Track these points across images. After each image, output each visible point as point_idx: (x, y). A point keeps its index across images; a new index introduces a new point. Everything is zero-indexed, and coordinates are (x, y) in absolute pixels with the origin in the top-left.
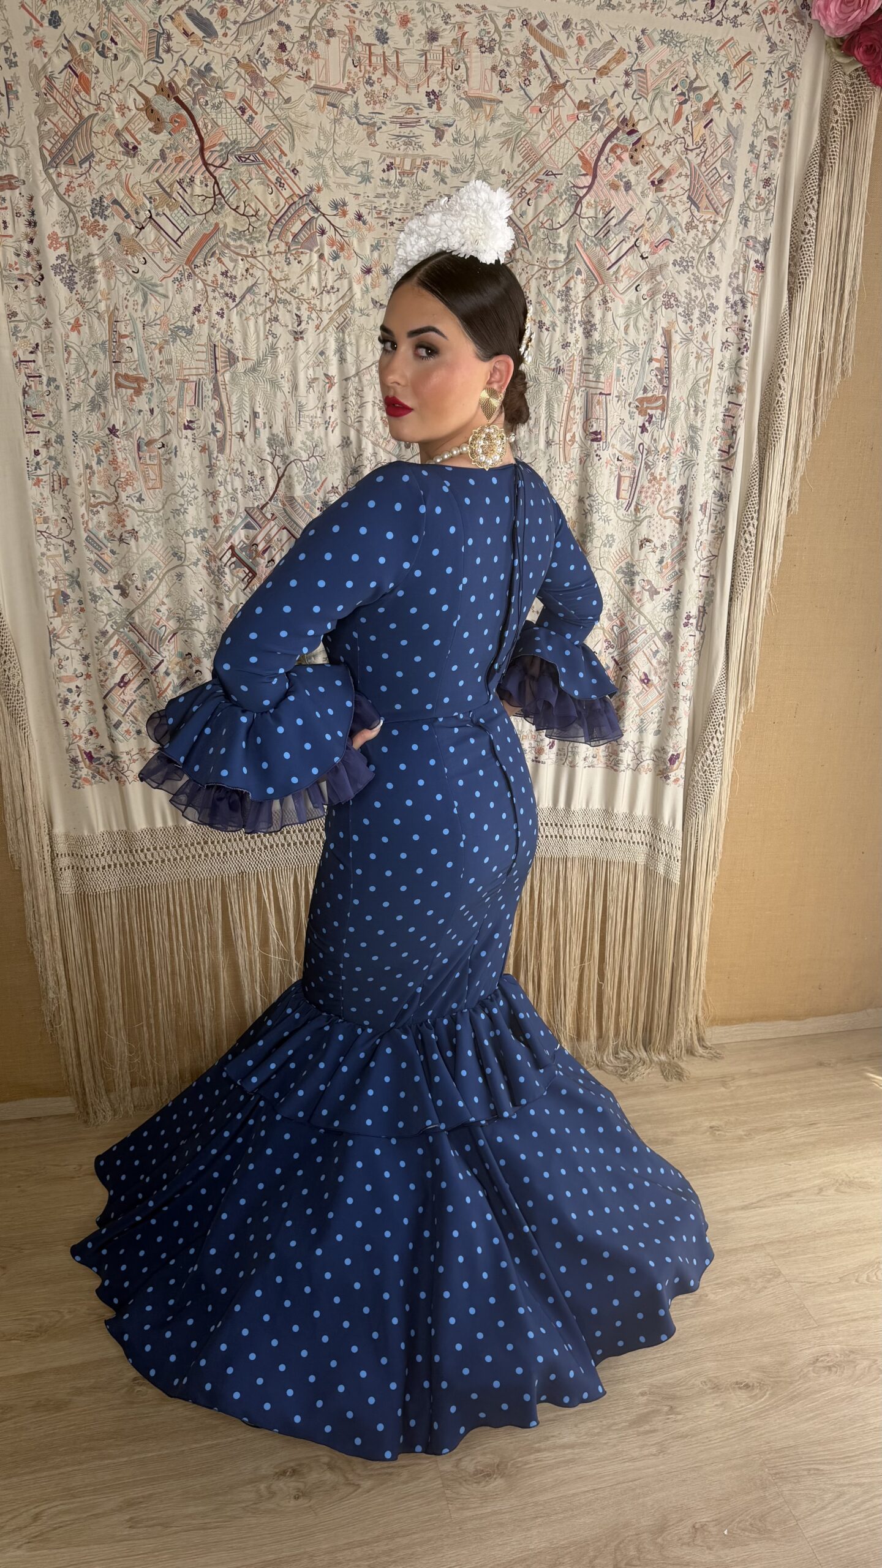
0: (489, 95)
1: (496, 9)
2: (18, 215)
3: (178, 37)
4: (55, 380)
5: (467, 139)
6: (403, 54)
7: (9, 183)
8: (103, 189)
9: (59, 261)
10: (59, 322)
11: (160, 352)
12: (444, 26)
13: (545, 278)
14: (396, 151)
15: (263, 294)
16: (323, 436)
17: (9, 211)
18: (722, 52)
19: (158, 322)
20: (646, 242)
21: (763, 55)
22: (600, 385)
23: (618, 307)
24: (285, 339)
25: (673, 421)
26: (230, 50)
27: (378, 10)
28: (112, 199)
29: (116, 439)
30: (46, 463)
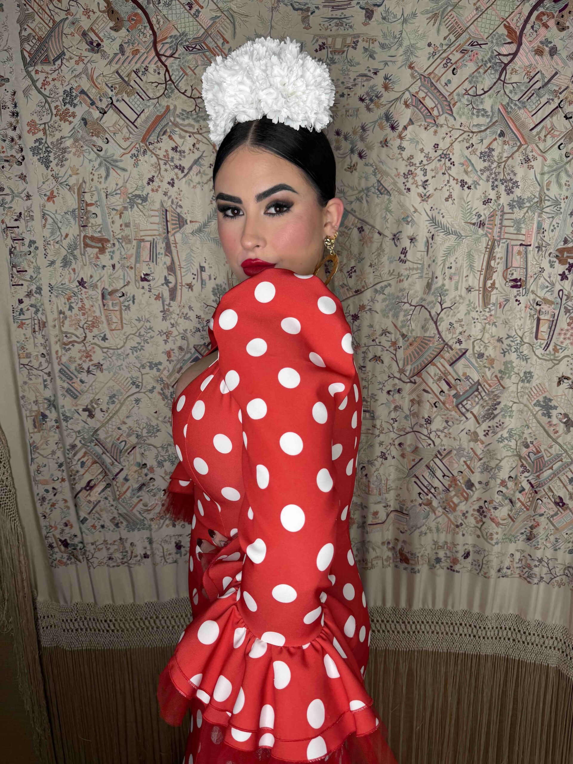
2: (4, 107)
4: (34, 242)
5: (395, 16)
9: (37, 144)
10: (37, 195)
11: (120, 217)
13: (468, 141)
14: (328, 32)
15: (207, 164)
19: (119, 192)
22: (521, 237)
23: (541, 165)
28: (80, 90)
29: (84, 290)
30: (28, 309)
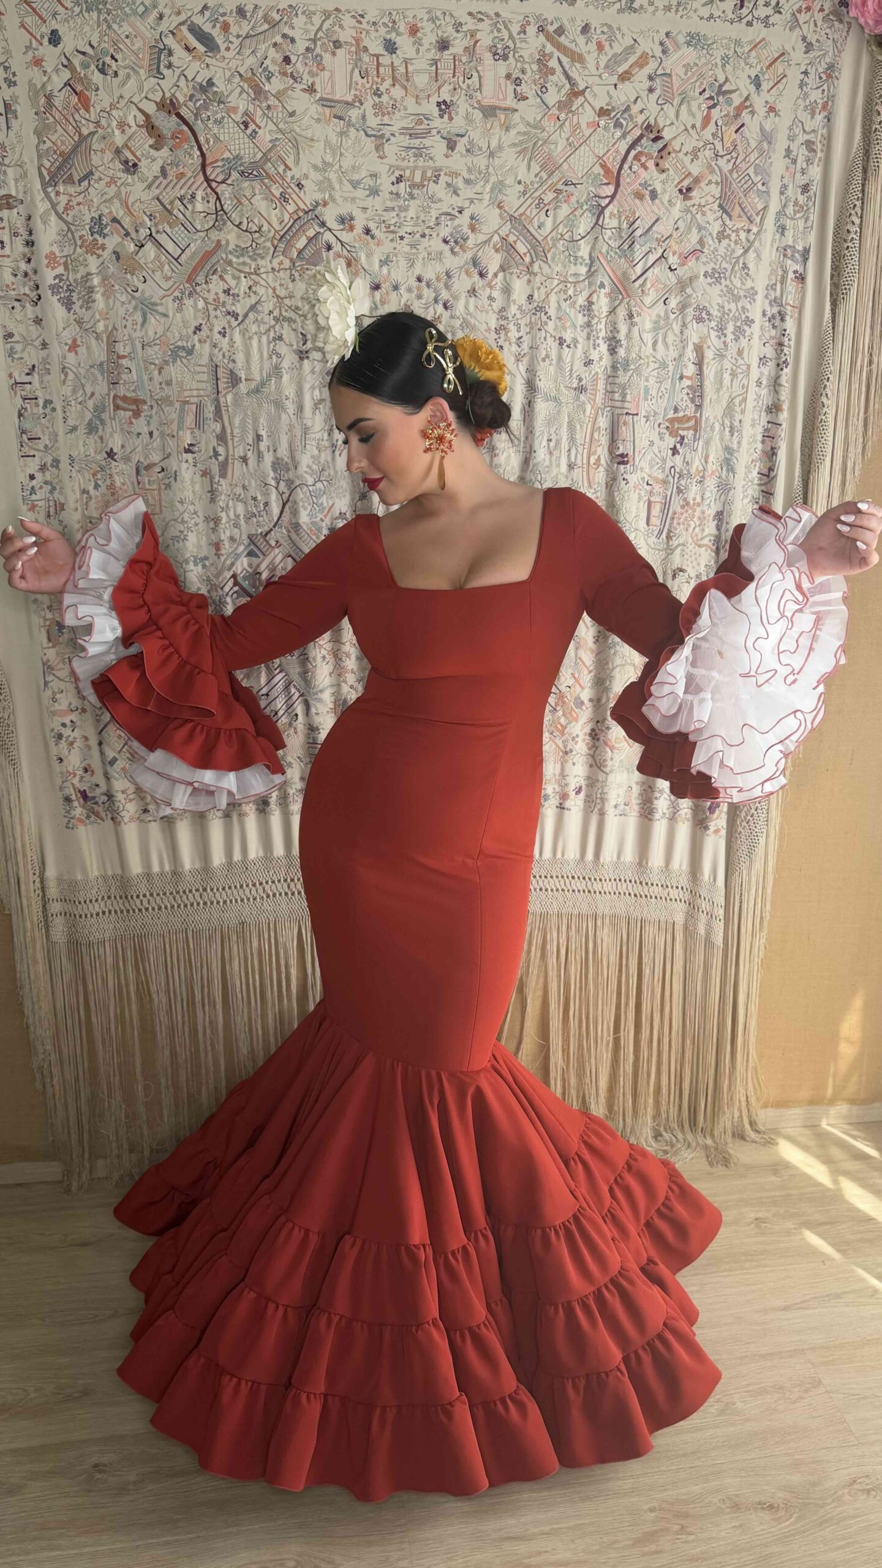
0: (503, 104)
1: (510, 16)
2: (16, 234)
3: (179, 52)
4: (51, 402)
5: (480, 149)
6: (412, 64)
7: (7, 202)
8: (101, 207)
9: (57, 281)
10: (56, 343)
11: (160, 373)
12: (455, 35)
13: (565, 292)
14: (405, 164)
15: (267, 312)
16: (329, 459)
17: (7, 231)
18: (753, 53)
20: (674, 254)
21: (798, 55)
22: (626, 405)
23: (646, 321)
24: (289, 359)
25: (707, 443)
26: (233, 64)
27: (386, 20)
28: (110, 218)
29: (114, 463)
30: (41, 488)
